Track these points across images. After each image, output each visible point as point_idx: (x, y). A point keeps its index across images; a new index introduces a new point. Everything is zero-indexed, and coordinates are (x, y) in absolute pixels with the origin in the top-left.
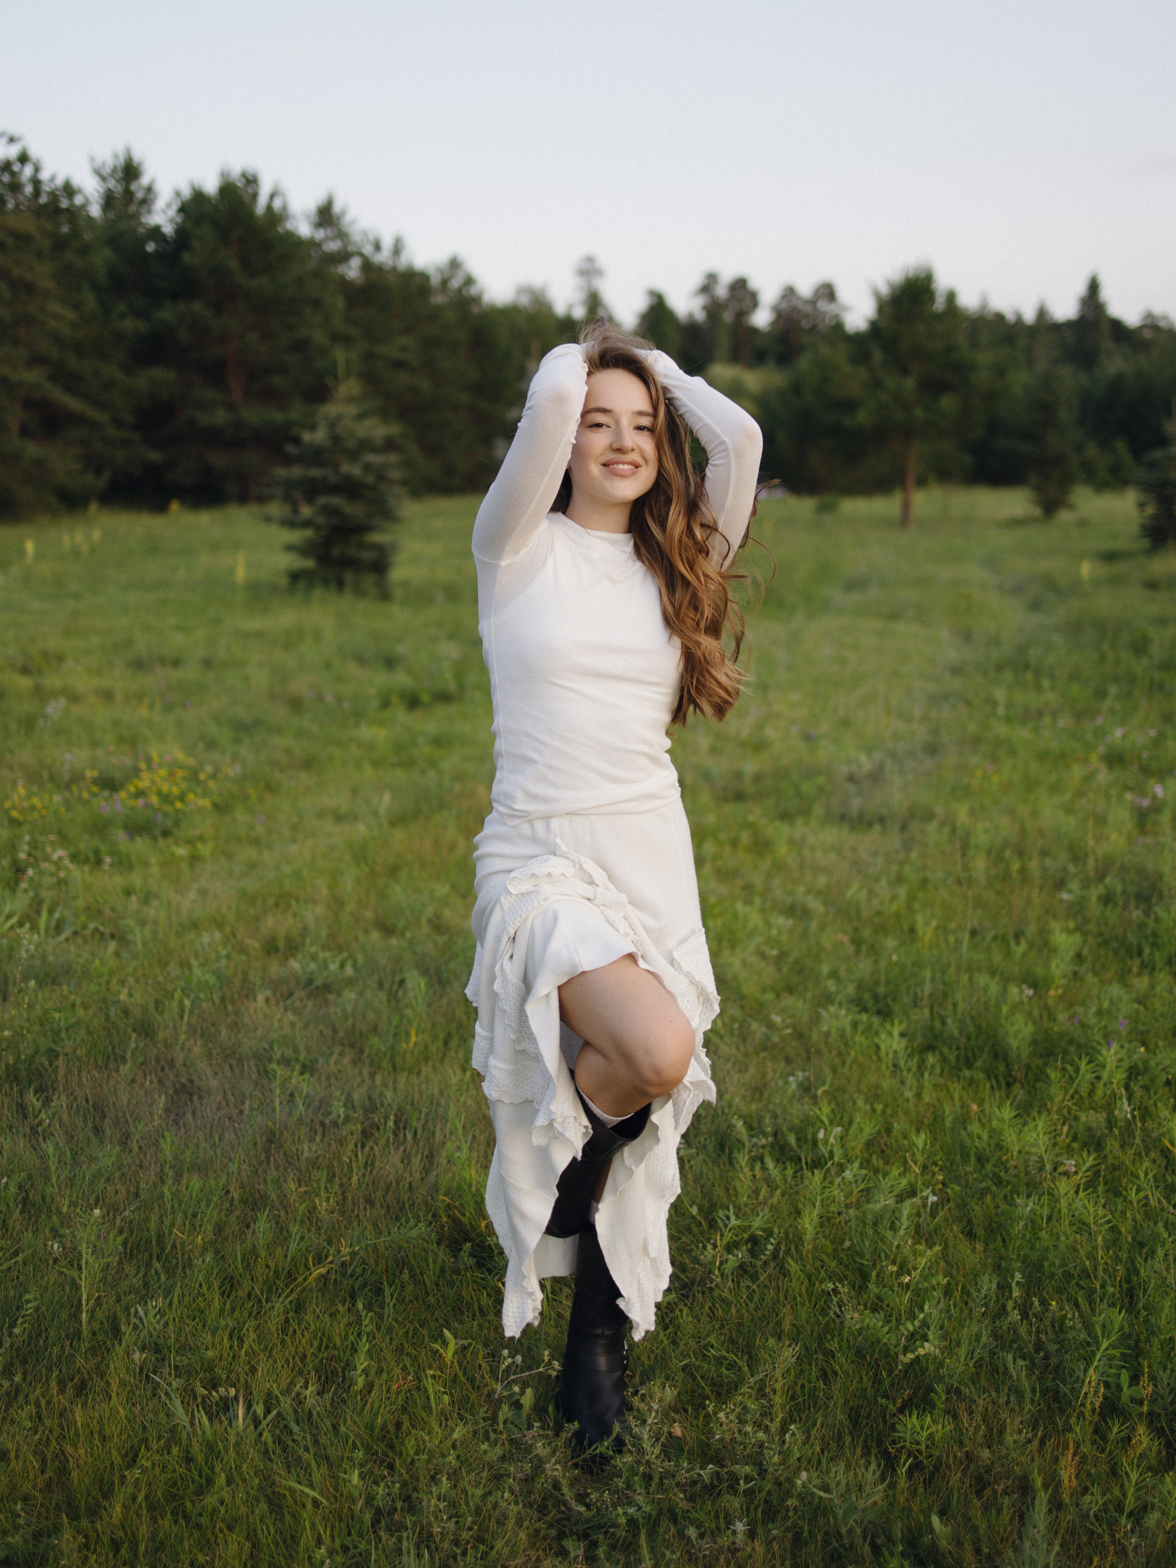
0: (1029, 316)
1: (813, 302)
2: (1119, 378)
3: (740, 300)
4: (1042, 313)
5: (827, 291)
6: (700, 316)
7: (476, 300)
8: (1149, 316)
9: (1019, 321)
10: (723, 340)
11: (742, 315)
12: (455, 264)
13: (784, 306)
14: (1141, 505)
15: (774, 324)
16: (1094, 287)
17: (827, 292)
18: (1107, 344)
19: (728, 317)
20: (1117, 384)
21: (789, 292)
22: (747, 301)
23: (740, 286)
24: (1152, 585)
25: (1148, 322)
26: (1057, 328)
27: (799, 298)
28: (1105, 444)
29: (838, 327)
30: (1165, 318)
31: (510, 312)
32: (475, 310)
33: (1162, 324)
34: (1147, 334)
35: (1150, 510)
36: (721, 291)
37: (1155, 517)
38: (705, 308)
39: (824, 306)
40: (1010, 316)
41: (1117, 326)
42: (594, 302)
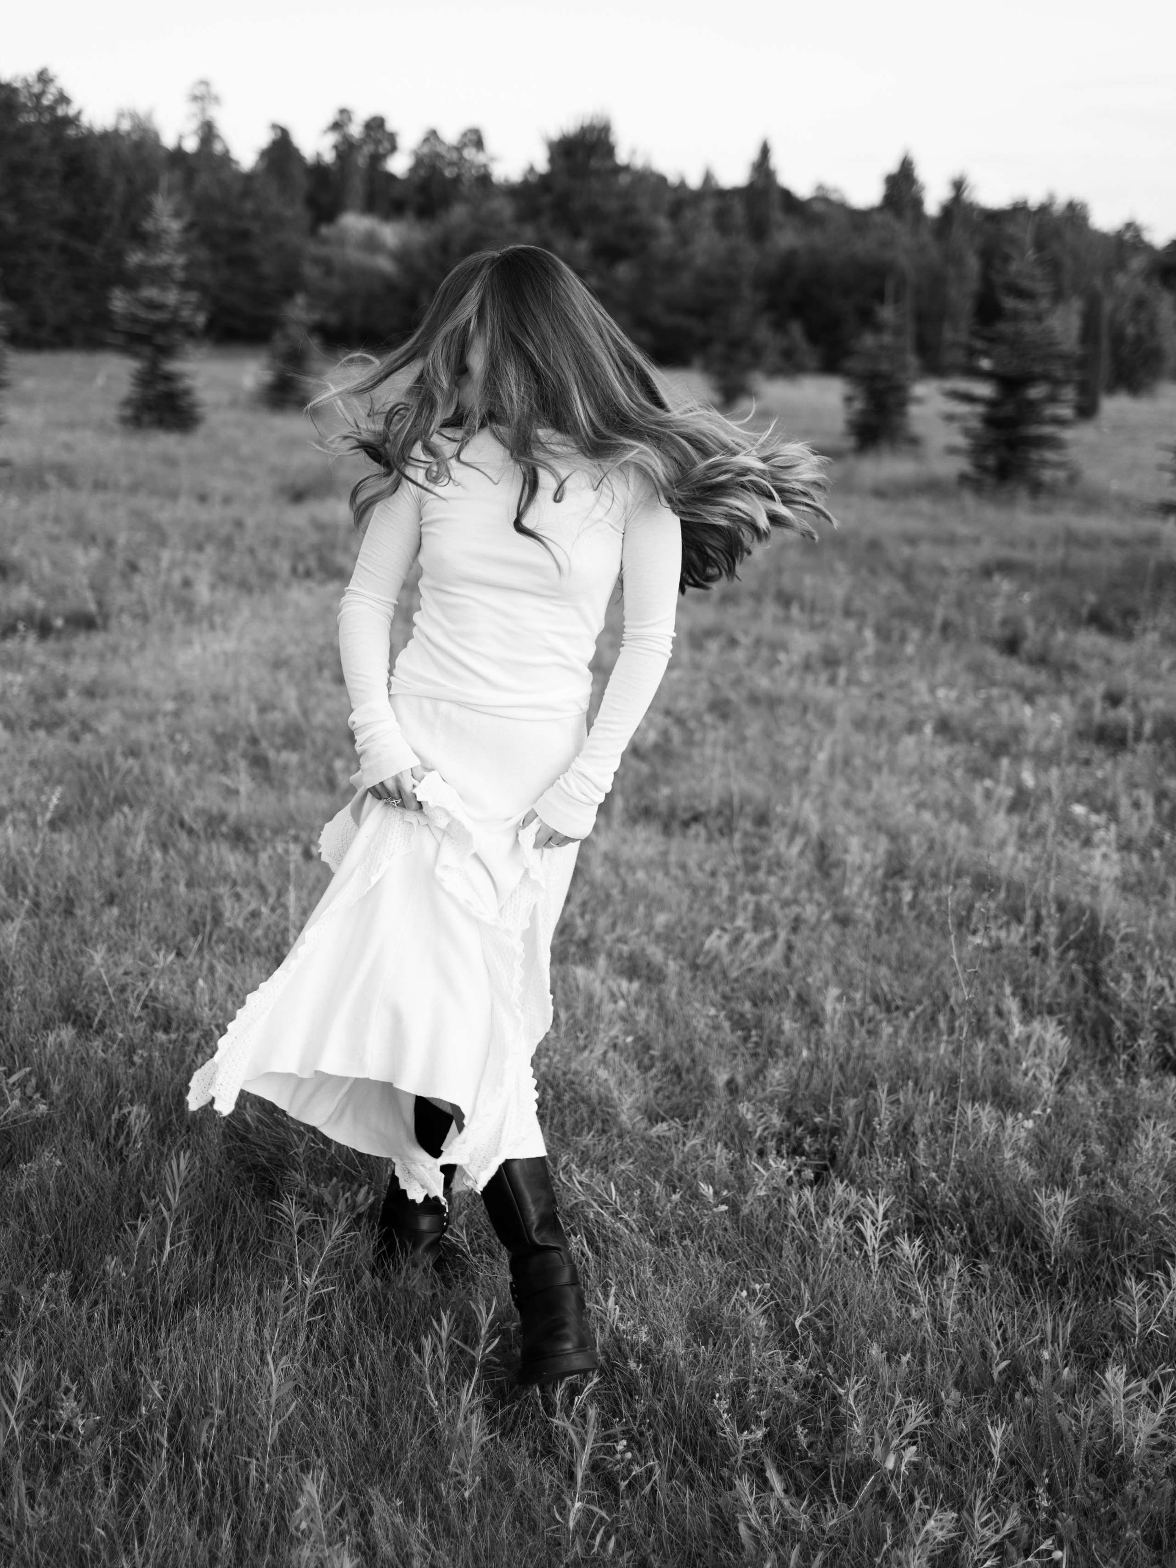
0: (694, 182)
1: (459, 149)
2: (792, 255)
3: (378, 142)
4: (708, 178)
5: (474, 137)
6: (329, 157)
7: (71, 121)
8: (820, 187)
9: (682, 185)
10: (357, 186)
11: (377, 159)
12: (44, 78)
13: (426, 150)
14: (848, 400)
15: (413, 170)
16: (765, 152)
17: (475, 139)
18: (777, 215)
19: (361, 160)
20: (789, 259)
21: (432, 136)
22: (387, 145)
23: (375, 125)
24: (879, 493)
25: (821, 193)
26: (722, 194)
27: (441, 142)
28: (779, 326)
29: (484, 179)
30: (836, 190)
31: (110, 138)
32: (71, 132)
33: (834, 197)
34: (819, 207)
35: (858, 405)
36: (356, 130)
37: (863, 412)
38: (336, 147)
39: (469, 153)
40: (673, 179)
41: (786, 195)
42: (208, 133)
